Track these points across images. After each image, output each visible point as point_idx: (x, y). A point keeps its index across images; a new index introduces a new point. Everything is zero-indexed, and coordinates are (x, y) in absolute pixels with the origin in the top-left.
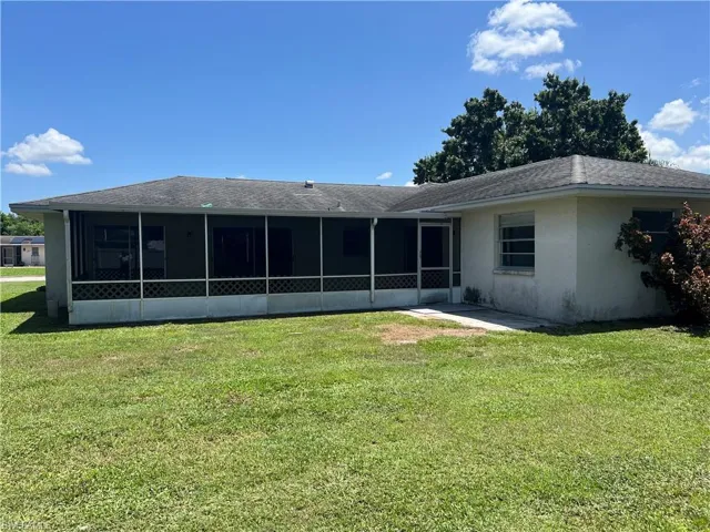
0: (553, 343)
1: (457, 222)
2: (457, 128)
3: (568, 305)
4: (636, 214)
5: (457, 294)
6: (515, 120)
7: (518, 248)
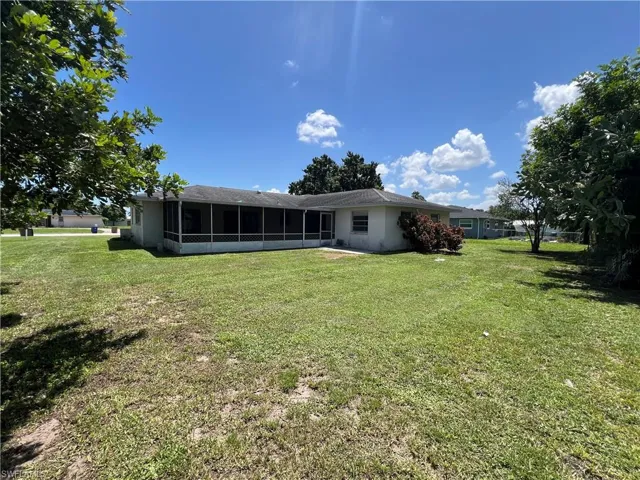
0: (383, 258)
1: (334, 212)
2: (309, 170)
3: (381, 245)
4: (402, 213)
5: (334, 241)
6: (336, 168)
7: (360, 223)
